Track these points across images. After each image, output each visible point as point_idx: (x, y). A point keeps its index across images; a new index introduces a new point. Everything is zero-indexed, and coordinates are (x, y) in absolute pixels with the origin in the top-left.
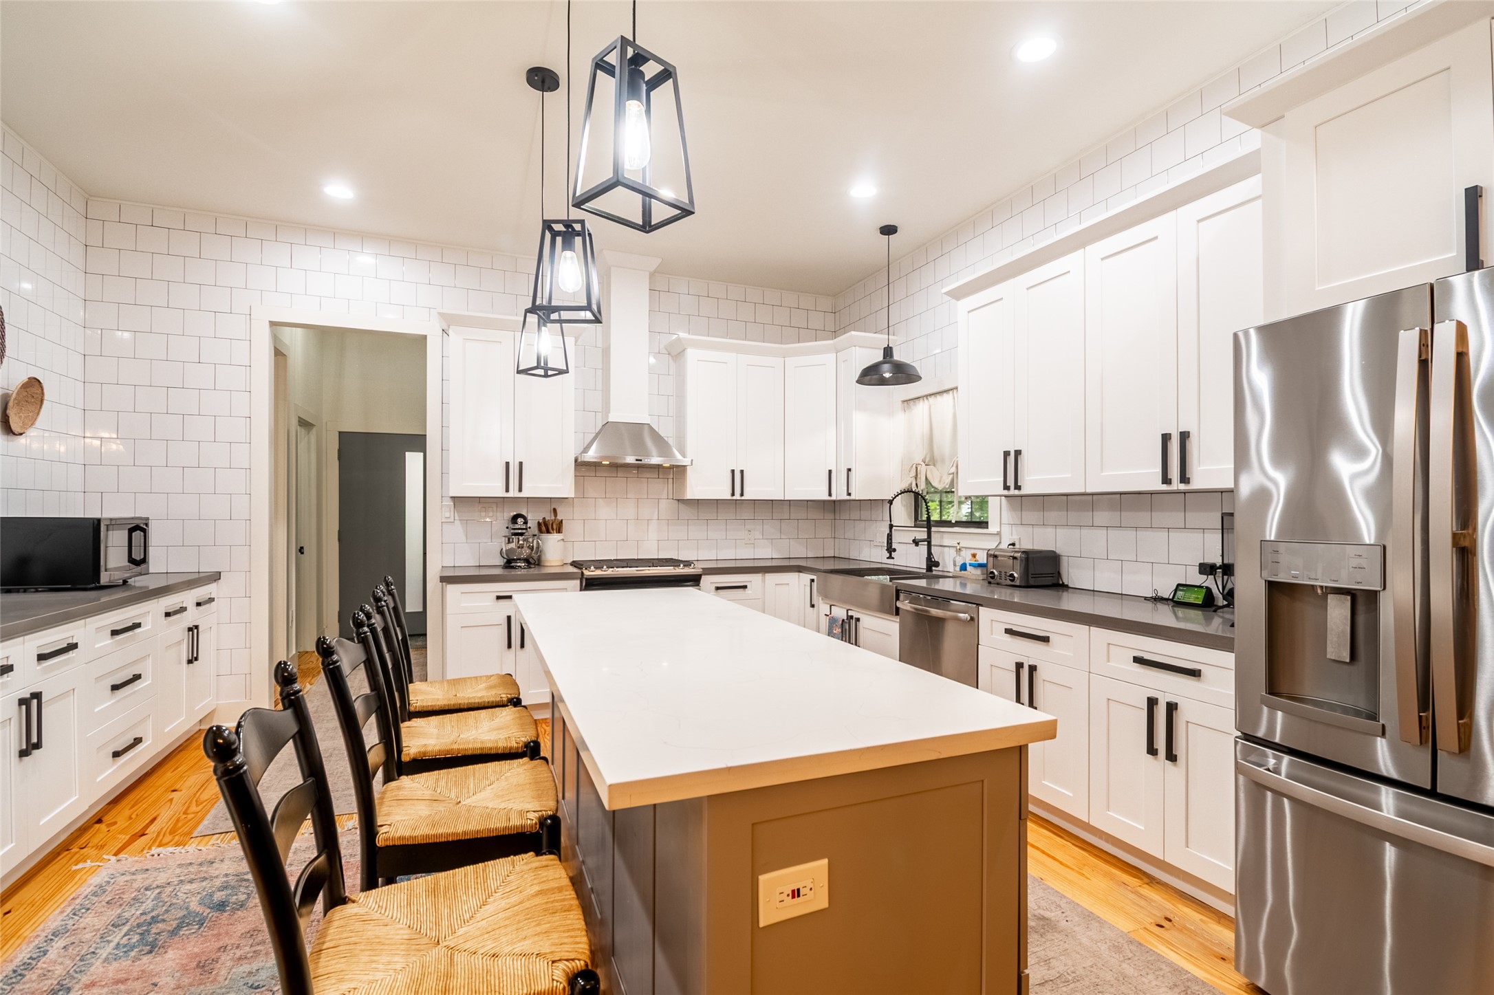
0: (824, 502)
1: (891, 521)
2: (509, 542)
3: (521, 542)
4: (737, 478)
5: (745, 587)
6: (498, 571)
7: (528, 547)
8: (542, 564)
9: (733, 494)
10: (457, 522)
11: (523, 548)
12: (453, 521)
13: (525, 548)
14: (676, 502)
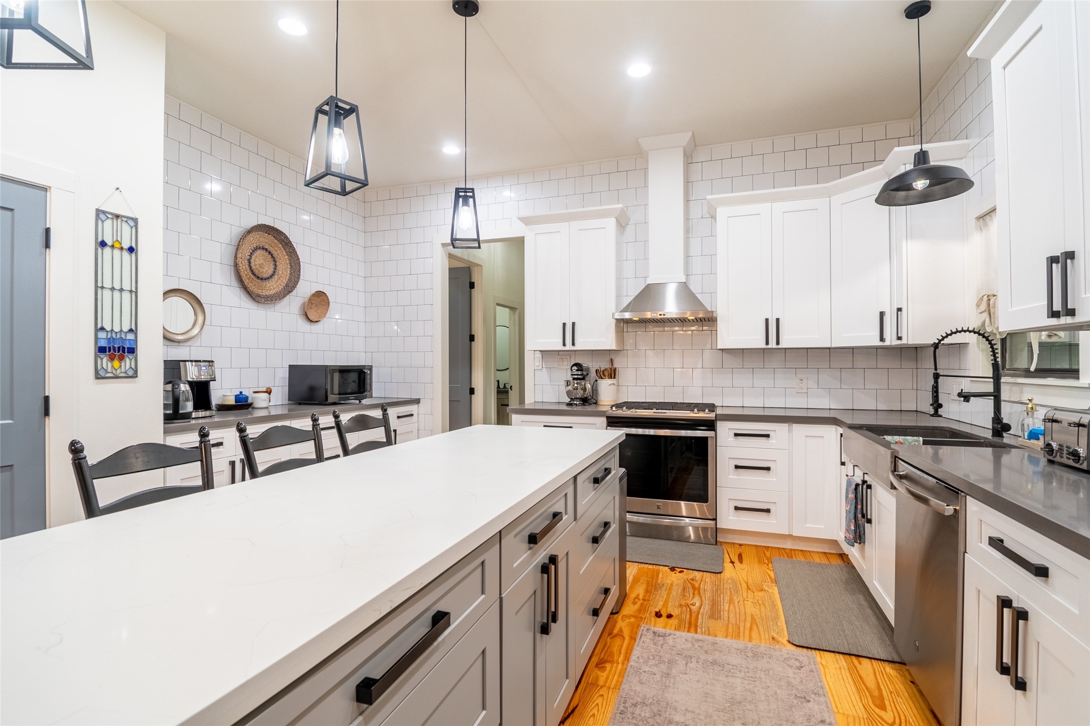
0: (877, 348)
1: (936, 369)
2: (568, 385)
3: (576, 385)
4: (771, 328)
5: (768, 436)
6: (565, 408)
7: (581, 389)
8: (598, 403)
9: (767, 343)
10: (544, 369)
11: (577, 389)
12: (541, 368)
13: (579, 390)
14: (721, 351)
